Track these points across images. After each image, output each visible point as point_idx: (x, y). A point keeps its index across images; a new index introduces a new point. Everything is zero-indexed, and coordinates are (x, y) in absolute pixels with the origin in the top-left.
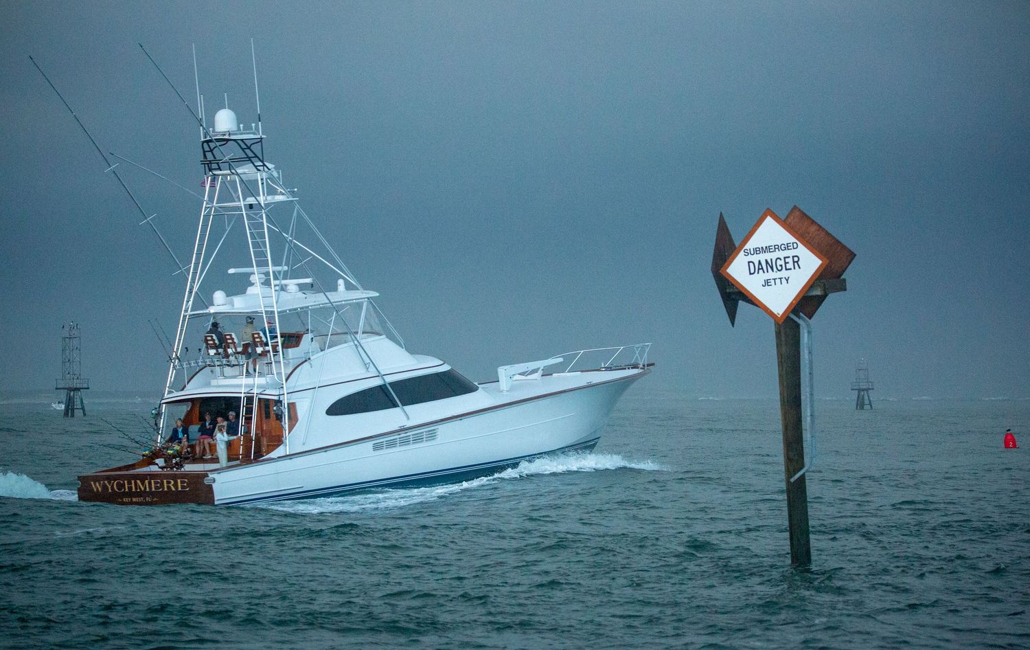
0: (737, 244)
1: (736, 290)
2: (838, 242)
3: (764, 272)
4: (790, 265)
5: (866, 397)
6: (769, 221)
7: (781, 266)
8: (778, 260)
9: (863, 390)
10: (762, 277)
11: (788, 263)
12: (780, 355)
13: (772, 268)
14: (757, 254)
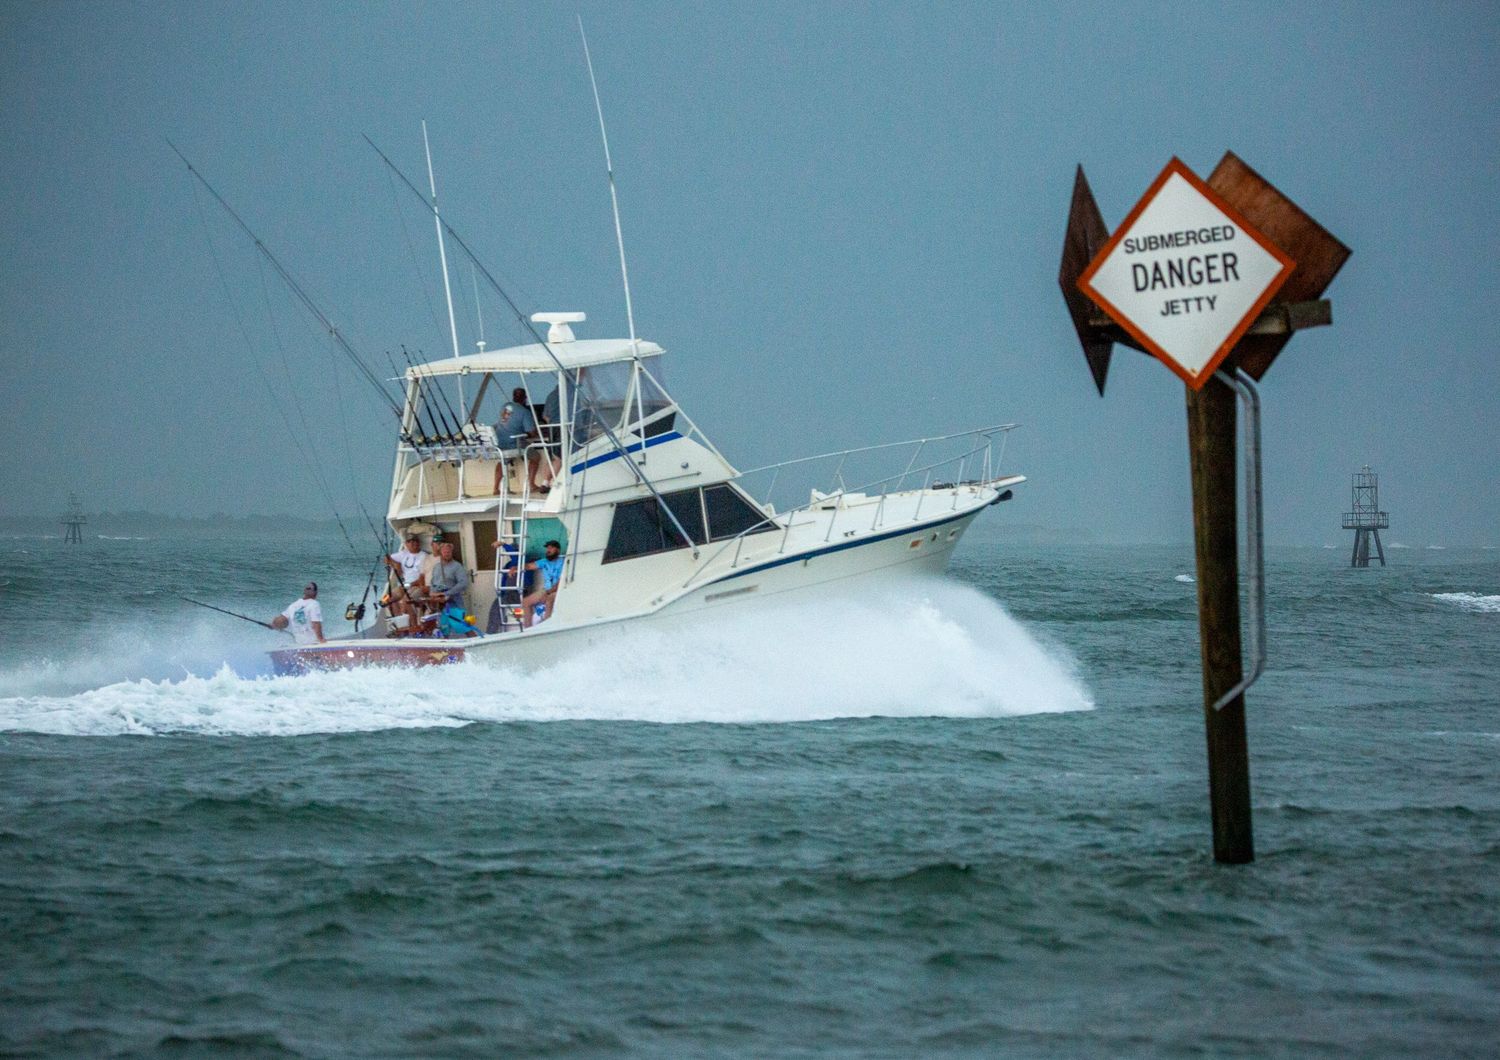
0: (1111, 228)
1: (1107, 322)
2: (1315, 226)
3: (1165, 286)
4: (1218, 273)
5: (1372, 542)
6: (1176, 181)
7: (1200, 273)
8: (1194, 263)
9: (1367, 529)
10: (1160, 296)
11: (1214, 268)
12: (1195, 453)
13: (1181, 277)
14: (1151, 249)
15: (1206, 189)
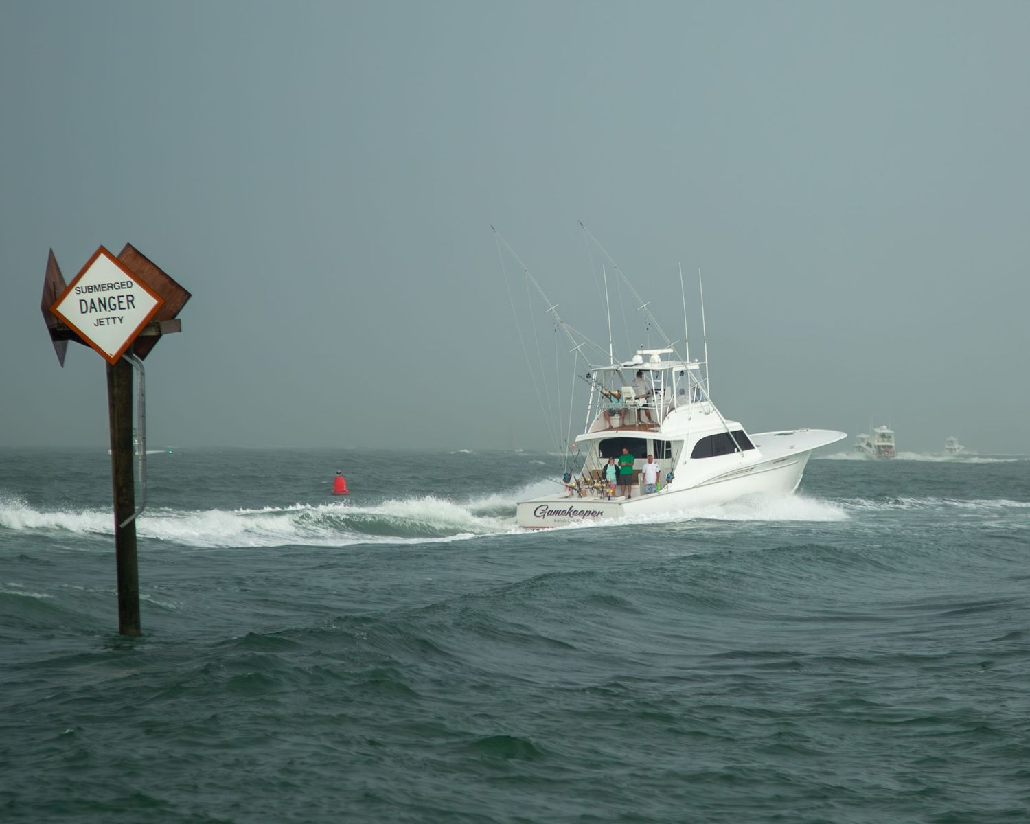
0: (68, 282)
1: (67, 329)
2: (174, 283)
3: (96, 311)
4: (124, 305)
6: (102, 257)
7: (115, 305)
8: (112, 299)
10: (94, 316)
11: (122, 302)
13: (105, 307)
14: (89, 292)
15: (117, 261)
